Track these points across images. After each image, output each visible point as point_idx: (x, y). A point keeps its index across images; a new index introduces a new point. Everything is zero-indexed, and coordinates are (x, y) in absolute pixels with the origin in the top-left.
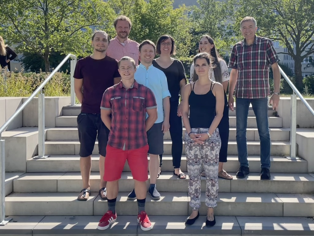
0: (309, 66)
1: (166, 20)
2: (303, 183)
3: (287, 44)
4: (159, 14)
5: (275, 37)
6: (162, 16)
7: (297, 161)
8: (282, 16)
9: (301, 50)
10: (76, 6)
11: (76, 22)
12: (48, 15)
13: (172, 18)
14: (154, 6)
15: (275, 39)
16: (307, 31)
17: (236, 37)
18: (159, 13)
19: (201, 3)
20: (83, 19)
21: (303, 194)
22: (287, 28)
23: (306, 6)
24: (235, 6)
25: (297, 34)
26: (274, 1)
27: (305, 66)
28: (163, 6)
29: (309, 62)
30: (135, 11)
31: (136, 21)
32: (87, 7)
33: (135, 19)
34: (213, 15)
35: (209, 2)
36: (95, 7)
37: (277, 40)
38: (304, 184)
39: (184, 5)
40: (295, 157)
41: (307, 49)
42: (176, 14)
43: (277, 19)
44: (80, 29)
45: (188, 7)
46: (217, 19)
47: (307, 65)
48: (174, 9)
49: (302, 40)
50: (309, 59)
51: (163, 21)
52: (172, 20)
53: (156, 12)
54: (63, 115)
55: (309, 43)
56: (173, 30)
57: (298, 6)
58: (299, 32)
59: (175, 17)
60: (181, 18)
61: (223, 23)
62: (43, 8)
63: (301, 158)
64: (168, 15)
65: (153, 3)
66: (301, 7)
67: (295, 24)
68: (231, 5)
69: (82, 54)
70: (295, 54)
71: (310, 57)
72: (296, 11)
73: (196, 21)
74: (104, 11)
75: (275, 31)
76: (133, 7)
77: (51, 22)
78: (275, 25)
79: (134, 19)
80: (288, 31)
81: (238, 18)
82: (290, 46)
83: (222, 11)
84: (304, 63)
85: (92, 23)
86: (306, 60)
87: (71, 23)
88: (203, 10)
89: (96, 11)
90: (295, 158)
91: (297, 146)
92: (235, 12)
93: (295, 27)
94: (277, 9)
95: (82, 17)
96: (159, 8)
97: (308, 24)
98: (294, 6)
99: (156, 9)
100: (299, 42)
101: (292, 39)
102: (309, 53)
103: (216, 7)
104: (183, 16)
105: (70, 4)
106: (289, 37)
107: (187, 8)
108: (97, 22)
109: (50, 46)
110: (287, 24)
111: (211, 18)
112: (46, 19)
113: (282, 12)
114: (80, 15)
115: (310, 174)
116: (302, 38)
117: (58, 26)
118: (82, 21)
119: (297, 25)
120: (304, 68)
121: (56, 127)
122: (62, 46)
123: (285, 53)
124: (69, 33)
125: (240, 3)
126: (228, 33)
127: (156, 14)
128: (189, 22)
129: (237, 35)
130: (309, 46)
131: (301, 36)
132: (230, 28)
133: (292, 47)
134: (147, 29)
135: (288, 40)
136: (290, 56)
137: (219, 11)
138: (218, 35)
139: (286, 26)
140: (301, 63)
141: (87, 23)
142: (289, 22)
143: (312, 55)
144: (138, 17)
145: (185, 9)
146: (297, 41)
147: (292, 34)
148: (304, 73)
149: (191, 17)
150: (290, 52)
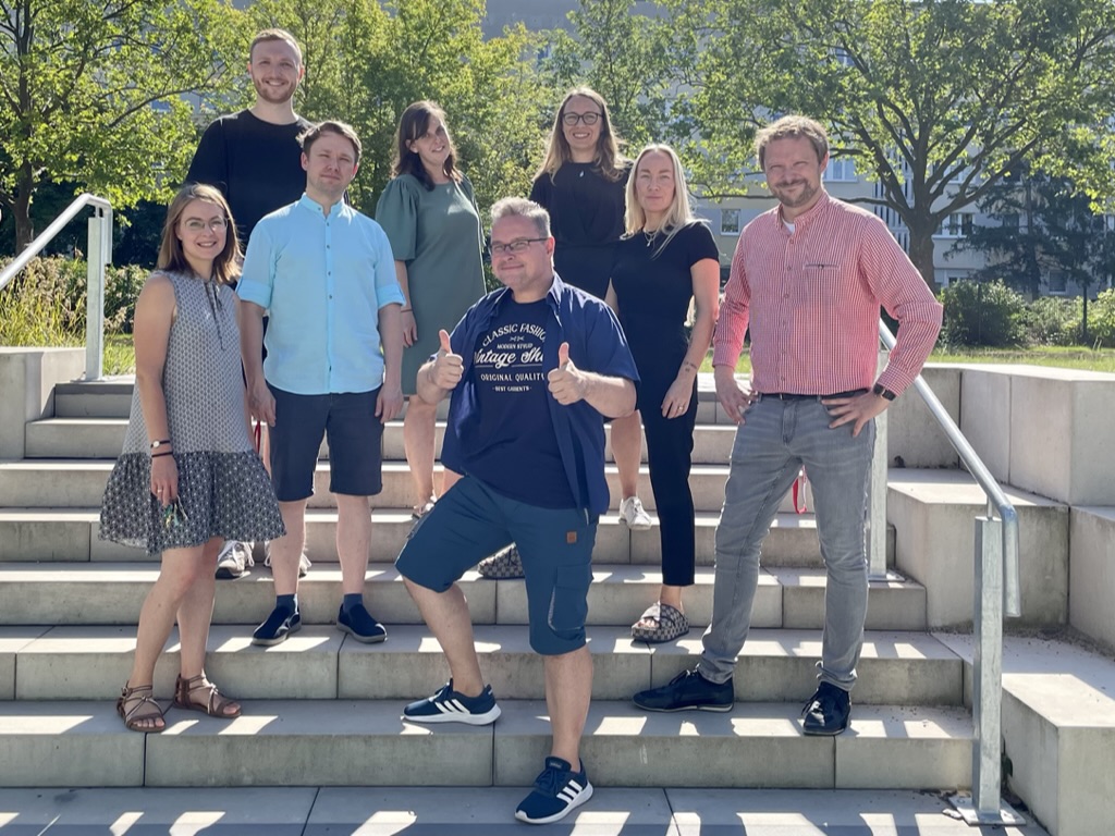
0: (960, 246)
1: (456, 76)
2: (907, 665)
3: (884, 167)
4: (431, 56)
5: (842, 146)
6: (444, 64)
7: (891, 585)
8: (864, 71)
9: (932, 191)
10: (134, 22)
11: (132, 78)
12: (31, 53)
13: (480, 70)
14: (417, 29)
15: (842, 152)
16: (951, 126)
17: (705, 143)
18: (432, 52)
19: (581, 23)
20: (158, 68)
21: (909, 708)
22: (881, 114)
23: (945, 40)
24: (703, 35)
25: (917, 134)
26: (836, 21)
27: (948, 247)
28: (449, 28)
29: (960, 235)
30: (349, 43)
31: (349, 80)
32: (175, 26)
33: (347, 72)
34: (624, 63)
35: (608, 19)
36: (202, 27)
37: (847, 156)
38: (910, 670)
39: (522, 26)
40: (884, 572)
41: (953, 188)
42: (492, 57)
43: (845, 82)
44: (147, 102)
45: (536, 32)
46: (636, 77)
47: (953, 242)
48: (485, 40)
49: (936, 156)
50: (960, 222)
51: (445, 80)
52: (477, 78)
53: (421, 51)
54: (54, 415)
55: (961, 168)
56: (481, 113)
57: (920, 38)
58: (925, 130)
59: (491, 67)
60: (512, 73)
61: (657, 91)
62: (14, 24)
63: (906, 576)
64: (465, 61)
65: (411, 17)
66: (931, 40)
67: (910, 102)
68: (686, 30)
69: (155, 195)
70: (911, 202)
71: (967, 216)
72: (911, 57)
73: (565, 85)
74: (236, 42)
75: (842, 122)
76: (341, 29)
77: (41, 79)
78: (838, 102)
79: (344, 73)
80: (885, 122)
81: (713, 78)
82: (893, 177)
83: (654, 51)
84: (944, 237)
85: (190, 82)
86: (953, 227)
87: (115, 83)
88: (589, 45)
89: (207, 42)
90: (885, 577)
91: (892, 532)
92: (701, 55)
93: (910, 111)
94: (846, 48)
95: (155, 62)
96: (433, 34)
97: (954, 101)
98: (907, 38)
99: (423, 41)
100: (926, 163)
101: (899, 151)
102: (960, 200)
103: (635, 37)
104: (519, 64)
105: (113, 15)
106: (888, 145)
107: (533, 38)
108: (209, 82)
109: (38, 164)
110: (882, 100)
111: (618, 75)
112: (23, 68)
113: (866, 57)
114: (147, 56)
115: (935, 635)
116: (935, 148)
117: (67, 92)
118: (156, 75)
119: (916, 102)
120: (946, 254)
121: (27, 458)
122: (81, 162)
123: (879, 199)
124: (109, 117)
125: (720, 24)
126: (674, 126)
127: (423, 55)
128: (539, 85)
129: (707, 136)
130: (961, 178)
131: (930, 144)
132: (684, 111)
133: (901, 180)
134: (389, 109)
135: (885, 155)
136: (897, 214)
137: (643, 50)
138: (639, 134)
139: (880, 108)
140: (934, 236)
141: (173, 85)
142: (891, 93)
143: (971, 208)
144: (358, 66)
145: (525, 40)
146: (916, 159)
147: (901, 134)
148: (945, 272)
149: (547, 69)
150: (892, 195)
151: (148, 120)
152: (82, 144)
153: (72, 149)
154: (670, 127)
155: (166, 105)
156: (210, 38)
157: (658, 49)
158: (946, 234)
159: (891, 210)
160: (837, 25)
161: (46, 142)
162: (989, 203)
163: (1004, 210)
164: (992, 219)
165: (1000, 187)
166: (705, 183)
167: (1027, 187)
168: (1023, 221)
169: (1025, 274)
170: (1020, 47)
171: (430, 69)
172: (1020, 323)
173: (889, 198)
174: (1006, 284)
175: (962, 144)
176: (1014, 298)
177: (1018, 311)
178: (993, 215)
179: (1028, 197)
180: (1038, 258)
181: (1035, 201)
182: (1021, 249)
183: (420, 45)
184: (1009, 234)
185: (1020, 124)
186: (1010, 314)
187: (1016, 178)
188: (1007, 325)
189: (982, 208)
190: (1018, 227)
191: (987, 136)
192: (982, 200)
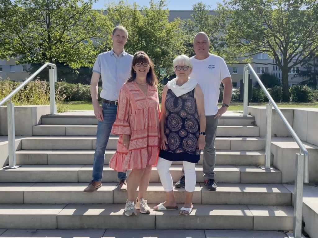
0: (296, 76)
1: (161, 32)
3: (275, 55)
4: (155, 27)
5: (264, 49)
6: (158, 29)
8: (271, 29)
9: (288, 61)
10: (77, 19)
11: (77, 34)
12: (50, 27)
13: (168, 30)
14: (151, 19)
15: (265, 51)
16: (294, 43)
17: (228, 49)
18: (155, 26)
19: (194, 17)
22: (275, 40)
23: (293, 20)
24: (227, 20)
25: (285, 46)
26: (263, 15)
27: (292, 76)
28: (159, 19)
29: (296, 73)
30: (133, 24)
31: (133, 34)
32: (87, 20)
33: (133, 32)
34: (206, 28)
35: (202, 16)
36: (95, 20)
37: (266, 52)
39: (179, 18)
41: (294, 60)
42: (171, 27)
43: (266, 31)
44: (81, 40)
45: (183, 20)
47: (294, 75)
48: (169, 22)
49: (290, 52)
50: (296, 70)
51: (159, 33)
52: (167, 33)
53: (152, 25)
55: (296, 55)
56: (168, 42)
57: (286, 19)
58: (287, 44)
59: (171, 30)
60: (176, 31)
61: (215, 35)
62: (46, 20)
64: (164, 28)
65: (149, 16)
66: (289, 20)
67: (283, 37)
68: (223, 18)
69: (84, 65)
70: (282, 64)
71: (298, 68)
72: (283, 24)
73: (190, 34)
74: (104, 24)
75: (264, 43)
76: (131, 20)
77: (53, 35)
78: (264, 37)
80: (276, 43)
81: (230, 31)
82: (278, 58)
83: (214, 24)
84: (291, 73)
85: (92, 35)
86: (294, 71)
87: (73, 36)
88: (197, 23)
92: (227, 25)
93: (283, 39)
94: (266, 23)
95: (83, 30)
96: (155, 21)
97: (295, 36)
98: (283, 19)
99: (153, 23)
100: (287, 54)
101: (280, 51)
102: (296, 63)
103: (209, 20)
104: (178, 29)
105: (71, 17)
106: (277, 49)
109: (54, 57)
110: (275, 37)
112: (49, 32)
113: (271, 25)
114: (81, 28)
116: (289, 49)
117: (60, 38)
118: (84, 33)
119: (284, 37)
120: (292, 78)
122: (65, 57)
123: (274, 63)
125: (232, 16)
127: (152, 27)
128: (183, 34)
129: (228, 47)
130: (296, 57)
131: (288, 48)
132: (222, 40)
133: (280, 58)
134: (144, 41)
135: (276, 52)
136: (279, 68)
137: (211, 24)
139: (275, 39)
140: (289, 73)
141: (88, 36)
142: (278, 35)
143: (299, 65)
144: (135, 30)
145: (180, 22)
146: (284, 53)
147: (280, 46)
148: (292, 83)
149: (185, 30)
150: (277, 62)
151: (82, 46)
152: (65, 52)
153: (62, 53)
154: (219, 45)
155: (87, 42)
156: (97, 23)
157: (215, 23)
158: (292, 73)
159: (277, 67)
160: (264, 16)
161: (55, 51)
162: (304, 64)
163: (308, 66)
164: (304, 69)
165: (306, 60)
166: (228, 60)
167: (314, 60)
168: (313, 69)
169: (312, 83)
170: (313, 21)
171: (155, 30)
172: (311, 96)
173: (277, 63)
174: (308, 85)
175: (297, 48)
176: (310, 89)
177: (310, 93)
178: (305, 67)
179: (314, 63)
180: (316, 79)
181: (316, 64)
182: (312, 76)
183: (152, 24)
184: (309, 73)
185: (312, 43)
186: (308, 93)
187: (311, 57)
188: (308, 96)
189: (302, 66)
190: (311, 71)
191: (304, 45)
192: (302, 63)
